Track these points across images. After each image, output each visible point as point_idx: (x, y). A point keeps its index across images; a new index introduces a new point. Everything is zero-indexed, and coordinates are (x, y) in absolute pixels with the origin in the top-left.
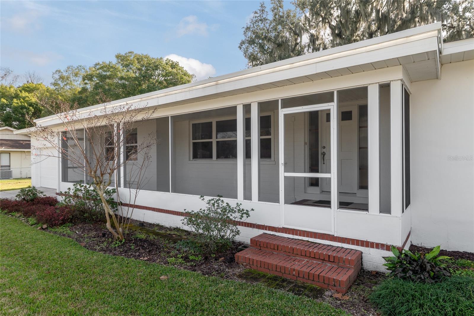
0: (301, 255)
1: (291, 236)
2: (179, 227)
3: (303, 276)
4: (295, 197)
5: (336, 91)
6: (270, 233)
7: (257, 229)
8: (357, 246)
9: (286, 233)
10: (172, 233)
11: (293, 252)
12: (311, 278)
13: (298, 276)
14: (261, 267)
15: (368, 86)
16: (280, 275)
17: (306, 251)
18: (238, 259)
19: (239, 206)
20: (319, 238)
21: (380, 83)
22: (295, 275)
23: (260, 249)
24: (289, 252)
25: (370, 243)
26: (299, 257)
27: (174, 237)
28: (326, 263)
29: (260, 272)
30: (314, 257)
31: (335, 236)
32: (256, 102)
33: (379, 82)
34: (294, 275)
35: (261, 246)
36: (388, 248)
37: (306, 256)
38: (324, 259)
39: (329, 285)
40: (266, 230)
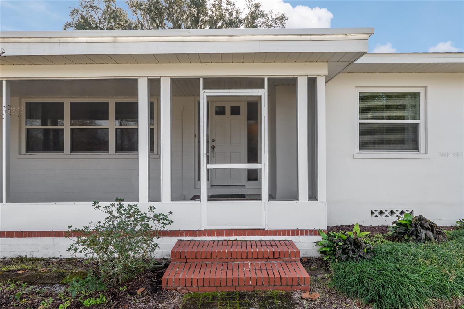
0: (242, 258)
1: (215, 238)
2: (23, 255)
3: (262, 283)
4: (184, 194)
5: (267, 78)
6: (187, 240)
7: (169, 237)
8: (288, 236)
9: (209, 235)
10: (14, 267)
11: (232, 257)
12: (272, 283)
13: (256, 285)
14: (203, 286)
15: (298, 77)
16: (232, 289)
17: (247, 252)
18: (167, 284)
19: (154, 211)
20: (249, 235)
21: (308, 76)
22: (252, 285)
23: (186, 262)
24: (226, 258)
25: (300, 230)
26: (239, 261)
27: (22, 274)
28: (271, 261)
29: (207, 294)
30: (256, 257)
31: (266, 229)
32: (168, 78)
33: (307, 74)
34: (250, 285)
35: (187, 258)
36: (316, 233)
37: (247, 258)
38: (269, 257)
39: (293, 286)
40: (182, 235)
